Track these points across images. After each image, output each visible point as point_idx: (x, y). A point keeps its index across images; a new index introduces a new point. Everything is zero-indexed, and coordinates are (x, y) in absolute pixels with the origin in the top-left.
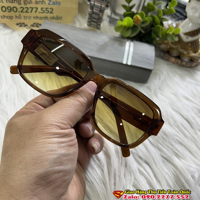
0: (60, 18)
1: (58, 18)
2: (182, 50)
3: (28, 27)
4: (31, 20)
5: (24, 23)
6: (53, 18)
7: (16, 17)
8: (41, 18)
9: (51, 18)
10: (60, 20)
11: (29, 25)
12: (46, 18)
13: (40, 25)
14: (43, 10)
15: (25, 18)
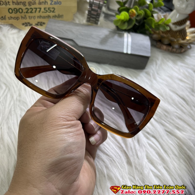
0: (61, 16)
1: (59, 16)
2: (172, 38)
5: (29, 23)
6: (55, 16)
7: (22, 17)
8: (44, 17)
9: (53, 16)
10: (61, 18)
11: (34, 24)
12: (49, 17)
13: (44, 23)
14: (46, 9)
15: (30, 18)
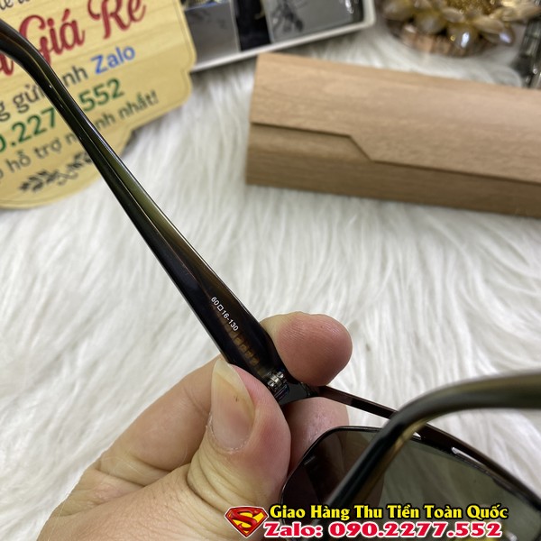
0: (148, 97)
3: (61, 179)
4: (62, 150)
5: (43, 173)
6: (129, 108)
7: (10, 164)
10: (151, 103)
11: (63, 170)
12: (106, 119)
14: (85, 97)
15: (42, 153)
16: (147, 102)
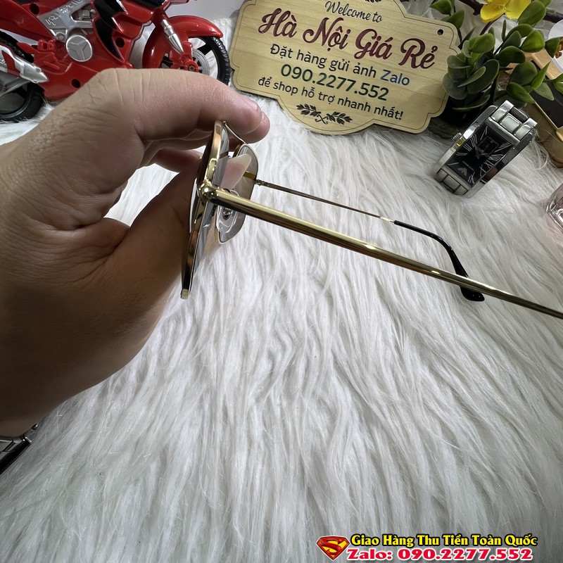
0: (397, 113)
3: (319, 119)
4: (332, 103)
5: (314, 108)
8: (355, 105)
9: (377, 108)
10: (396, 118)
11: (323, 115)
12: (367, 106)
14: (365, 86)
15: (322, 97)
16: (395, 114)
